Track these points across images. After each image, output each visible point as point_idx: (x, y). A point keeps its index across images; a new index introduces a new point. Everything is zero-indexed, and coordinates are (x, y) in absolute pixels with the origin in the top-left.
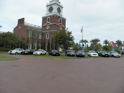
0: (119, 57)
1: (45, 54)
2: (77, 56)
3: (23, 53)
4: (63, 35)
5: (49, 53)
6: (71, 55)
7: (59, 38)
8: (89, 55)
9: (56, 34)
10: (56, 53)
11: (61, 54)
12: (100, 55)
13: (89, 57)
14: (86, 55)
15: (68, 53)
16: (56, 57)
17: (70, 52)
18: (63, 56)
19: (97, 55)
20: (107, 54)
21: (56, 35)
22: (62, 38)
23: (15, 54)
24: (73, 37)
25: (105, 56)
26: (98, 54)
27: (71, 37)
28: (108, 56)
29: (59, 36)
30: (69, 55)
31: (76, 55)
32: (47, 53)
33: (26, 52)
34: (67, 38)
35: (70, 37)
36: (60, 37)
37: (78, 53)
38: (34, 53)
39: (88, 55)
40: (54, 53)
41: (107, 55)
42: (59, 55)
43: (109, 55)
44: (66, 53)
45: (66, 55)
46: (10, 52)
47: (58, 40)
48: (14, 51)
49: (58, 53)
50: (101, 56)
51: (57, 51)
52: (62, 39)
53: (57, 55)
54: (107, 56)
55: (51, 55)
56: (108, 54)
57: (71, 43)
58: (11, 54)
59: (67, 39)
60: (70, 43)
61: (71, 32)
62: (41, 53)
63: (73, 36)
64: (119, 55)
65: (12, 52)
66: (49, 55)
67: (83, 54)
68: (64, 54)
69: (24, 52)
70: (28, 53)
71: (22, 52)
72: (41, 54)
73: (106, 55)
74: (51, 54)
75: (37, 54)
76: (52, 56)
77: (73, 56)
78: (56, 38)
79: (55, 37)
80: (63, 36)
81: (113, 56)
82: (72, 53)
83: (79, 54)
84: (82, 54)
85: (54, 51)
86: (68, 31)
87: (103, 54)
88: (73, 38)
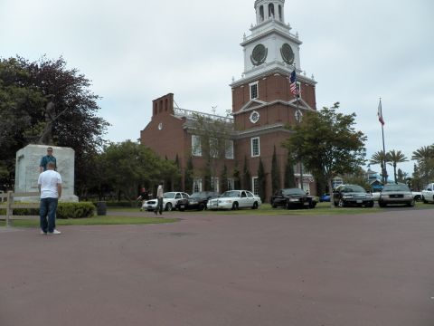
2: (383, 204)
3: (183, 207)
6: (360, 201)
7: (310, 140)
9: (297, 128)
10: (302, 200)
15: (346, 196)
17: (352, 191)
21: (295, 132)
24: (360, 134)
27: (351, 133)
29: (306, 136)
30: (351, 204)
31: (376, 203)
33: (191, 203)
34: (340, 138)
36: (312, 136)
37: (384, 193)
40: (293, 200)
42: (312, 205)
44: (341, 197)
47: (304, 151)
49: (309, 199)
53: (307, 204)
55: (284, 207)
59: (337, 140)
61: (354, 115)
66: (275, 207)
67: (407, 194)
69: (188, 202)
70: (200, 203)
71: (179, 204)
77: (368, 204)
78: (297, 142)
79: (292, 139)
80: (325, 132)
82: (362, 194)
83: (391, 196)
84: (401, 196)
85: (292, 193)
86: (340, 115)
88: (362, 136)
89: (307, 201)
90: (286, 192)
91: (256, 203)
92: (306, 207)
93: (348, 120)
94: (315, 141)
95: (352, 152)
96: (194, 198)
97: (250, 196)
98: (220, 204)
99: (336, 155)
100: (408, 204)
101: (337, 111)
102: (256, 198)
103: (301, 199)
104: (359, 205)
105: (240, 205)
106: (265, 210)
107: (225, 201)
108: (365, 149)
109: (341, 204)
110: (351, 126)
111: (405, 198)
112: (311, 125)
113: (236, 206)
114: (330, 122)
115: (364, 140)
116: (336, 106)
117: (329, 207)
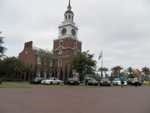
2: (101, 85)
3: (32, 82)
7: (79, 62)
8: (116, 84)
9: (75, 58)
12: (130, 83)
15: (89, 82)
17: (91, 80)
21: (74, 59)
24: (95, 61)
26: (127, 82)
29: (77, 61)
30: (91, 84)
31: (99, 84)
33: (36, 81)
34: (89, 62)
35: (92, 61)
36: (79, 61)
37: (101, 81)
39: (113, 84)
40: (71, 82)
42: (78, 84)
47: (76, 66)
53: (76, 84)
56: (139, 81)
61: (94, 55)
66: (65, 84)
67: (109, 82)
69: (34, 81)
70: (38, 81)
74: (68, 83)
77: (96, 85)
78: (74, 62)
80: (83, 59)
82: (94, 81)
83: (104, 82)
84: (107, 82)
86: (89, 54)
87: (133, 82)
89: (76, 83)
90: (69, 79)
91: (59, 82)
92: (76, 85)
93: (91, 56)
94: (80, 62)
95: (92, 67)
96: (36, 80)
97: (57, 80)
98: (46, 82)
99: (87, 67)
100: (109, 85)
101: (88, 53)
102: (59, 81)
103: (74, 82)
104: (93, 85)
105: (53, 83)
106: (62, 85)
107: (48, 81)
108: (96, 66)
109: (87, 84)
110: (92, 58)
111: (108, 83)
112: (79, 57)
113: (51, 83)
114: (86, 57)
115: (96, 63)
116: (88, 51)
117: (84, 85)
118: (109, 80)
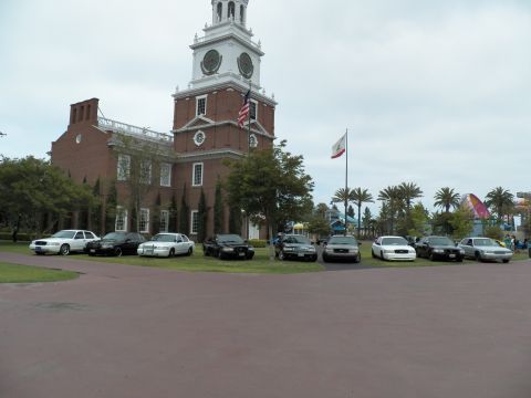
0: (506, 261)
1: (189, 253)
2: (328, 259)
3: (93, 251)
4: (266, 169)
5: (204, 248)
6: (301, 255)
7: (250, 182)
8: (379, 254)
9: (237, 166)
10: (237, 249)
11: (258, 252)
12: (425, 254)
13: (376, 261)
14: (366, 254)
15: (287, 248)
16: (238, 267)
17: (297, 242)
18: (267, 258)
19: (412, 255)
20: (453, 247)
21: (235, 169)
22: (262, 184)
23: (60, 253)
24: (308, 178)
25: (444, 258)
26: (417, 249)
27: (299, 177)
28: (459, 258)
29: (247, 177)
30: (291, 257)
31: (320, 257)
32: (198, 249)
33: (105, 247)
34: (283, 182)
35: (296, 179)
36: (253, 177)
37: (328, 246)
38: (140, 250)
39: (371, 255)
40: (226, 249)
41: (456, 251)
42: (249, 256)
43: (462, 252)
44: (280, 246)
45: (277, 255)
46: (37, 243)
47: (242, 193)
48: (53, 242)
49: (245, 249)
50: (427, 258)
51: (238, 239)
52: (262, 189)
53: (243, 254)
54: (453, 256)
55: (216, 256)
56: (458, 248)
57: (301, 202)
58: (40, 253)
59: (282, 185)
60: (294, 202)
61: (301, 157)
62: (173, 249)
63: (306, 173)
64: (503, 252)
65: (45, 243)
66: (207, 254)
67: (354, 249)
68: (270, 250)
69: (100, 246)
70: (115, 247)
71: (89, 246)
72: (172, 254)
73: (448, 251)
74: (213, 252)
75: (156, 251)
76: (220, 262)
77: (310, 258)
78: (236, 182)
79: (231, 178)
80: (265, 174)
81: (478, 257)
82: (306, 246)
83: (336, 250)
84: (347, 251)
85: (227, 241)
86: (288, 154)
87: (438, 250)
88: (309, 182)
89: (242, 251)
90: (221, 239)
91: (191, 248)
92: (241, 259)
93: (295, 162)
94: (257, 183)
95: (298, 198)
96: (109, 241)
99: (281, 199)
101: (284, 150)
102: (191, 243)
103: (235, 249)
104: (299, 260)
106: (198, 257)
108: (311, 196)
109: (281, 256)
111: (350, 253)
112: (253, 163)
114: (275, 163)
115: (311, 186)
116: (283, 145)
118: (354, 241)
